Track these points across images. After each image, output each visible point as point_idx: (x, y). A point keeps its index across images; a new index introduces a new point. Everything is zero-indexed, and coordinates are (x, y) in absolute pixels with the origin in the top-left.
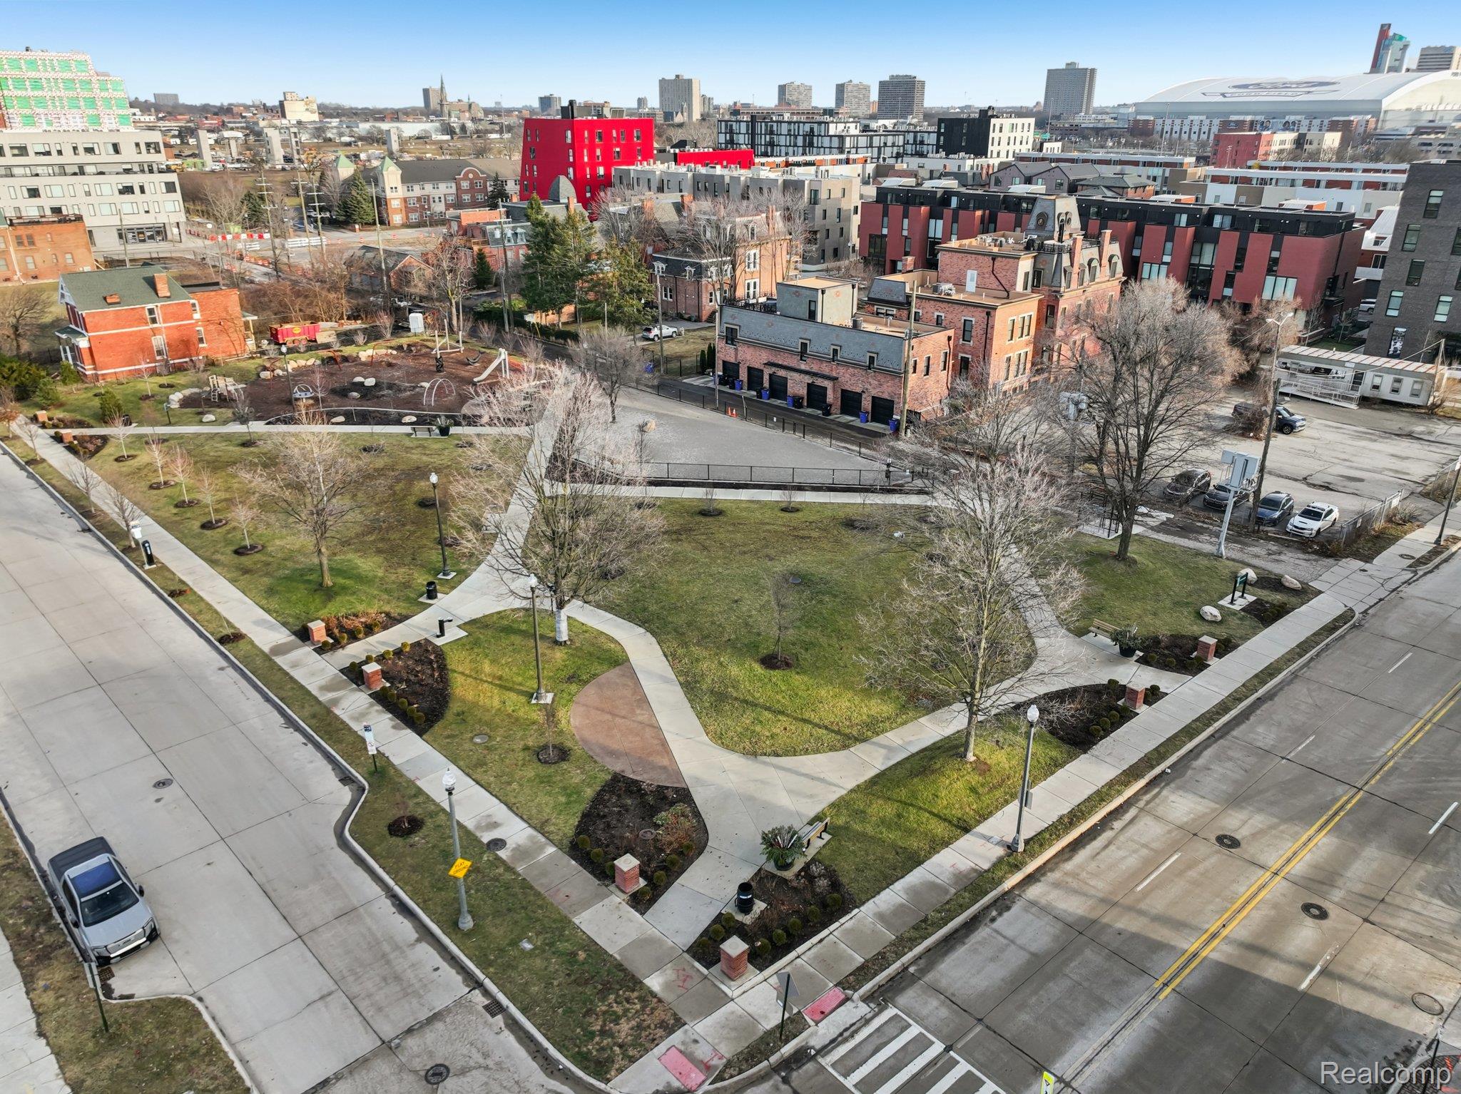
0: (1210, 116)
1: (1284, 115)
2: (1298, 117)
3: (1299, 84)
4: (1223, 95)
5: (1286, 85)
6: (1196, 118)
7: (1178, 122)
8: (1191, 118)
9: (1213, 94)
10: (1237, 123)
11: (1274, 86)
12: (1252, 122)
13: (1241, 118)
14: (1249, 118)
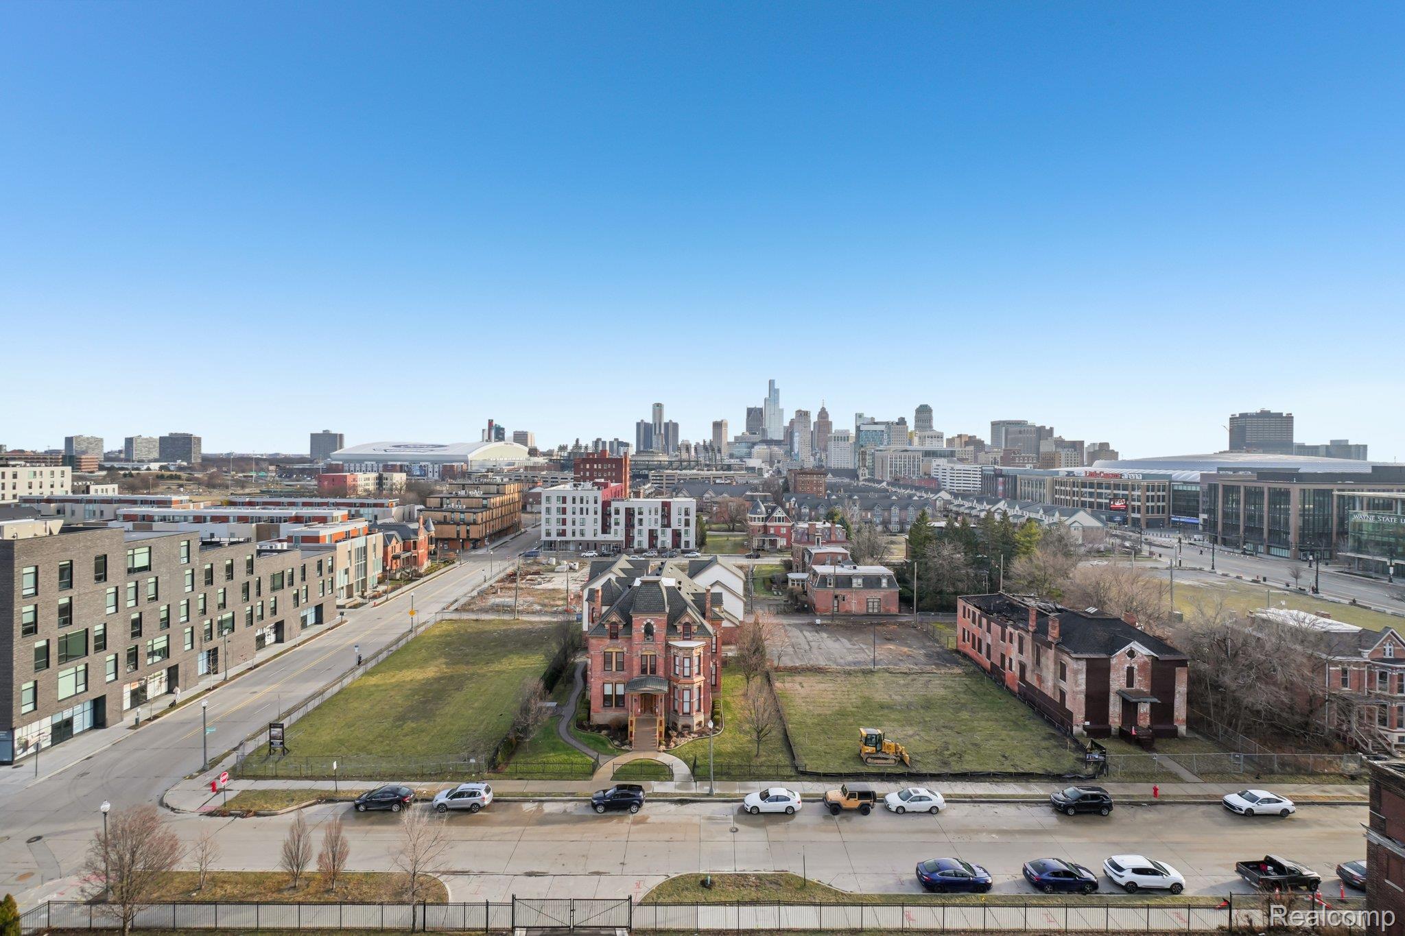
0: (378, 462)
1: (419, 462)
2: (427, 463)
3: (428, 446)
4: (385, 451)
5: (421, 446)
6: (369, 463)
7: (358, 465)
8: (366, 463)
9: (380, 450)
10: (392, 466)
11: (415, 446)
12: (401, 466)
13: (394, 463)
14: (399, 463)
